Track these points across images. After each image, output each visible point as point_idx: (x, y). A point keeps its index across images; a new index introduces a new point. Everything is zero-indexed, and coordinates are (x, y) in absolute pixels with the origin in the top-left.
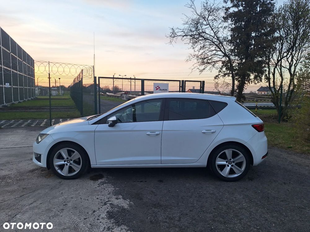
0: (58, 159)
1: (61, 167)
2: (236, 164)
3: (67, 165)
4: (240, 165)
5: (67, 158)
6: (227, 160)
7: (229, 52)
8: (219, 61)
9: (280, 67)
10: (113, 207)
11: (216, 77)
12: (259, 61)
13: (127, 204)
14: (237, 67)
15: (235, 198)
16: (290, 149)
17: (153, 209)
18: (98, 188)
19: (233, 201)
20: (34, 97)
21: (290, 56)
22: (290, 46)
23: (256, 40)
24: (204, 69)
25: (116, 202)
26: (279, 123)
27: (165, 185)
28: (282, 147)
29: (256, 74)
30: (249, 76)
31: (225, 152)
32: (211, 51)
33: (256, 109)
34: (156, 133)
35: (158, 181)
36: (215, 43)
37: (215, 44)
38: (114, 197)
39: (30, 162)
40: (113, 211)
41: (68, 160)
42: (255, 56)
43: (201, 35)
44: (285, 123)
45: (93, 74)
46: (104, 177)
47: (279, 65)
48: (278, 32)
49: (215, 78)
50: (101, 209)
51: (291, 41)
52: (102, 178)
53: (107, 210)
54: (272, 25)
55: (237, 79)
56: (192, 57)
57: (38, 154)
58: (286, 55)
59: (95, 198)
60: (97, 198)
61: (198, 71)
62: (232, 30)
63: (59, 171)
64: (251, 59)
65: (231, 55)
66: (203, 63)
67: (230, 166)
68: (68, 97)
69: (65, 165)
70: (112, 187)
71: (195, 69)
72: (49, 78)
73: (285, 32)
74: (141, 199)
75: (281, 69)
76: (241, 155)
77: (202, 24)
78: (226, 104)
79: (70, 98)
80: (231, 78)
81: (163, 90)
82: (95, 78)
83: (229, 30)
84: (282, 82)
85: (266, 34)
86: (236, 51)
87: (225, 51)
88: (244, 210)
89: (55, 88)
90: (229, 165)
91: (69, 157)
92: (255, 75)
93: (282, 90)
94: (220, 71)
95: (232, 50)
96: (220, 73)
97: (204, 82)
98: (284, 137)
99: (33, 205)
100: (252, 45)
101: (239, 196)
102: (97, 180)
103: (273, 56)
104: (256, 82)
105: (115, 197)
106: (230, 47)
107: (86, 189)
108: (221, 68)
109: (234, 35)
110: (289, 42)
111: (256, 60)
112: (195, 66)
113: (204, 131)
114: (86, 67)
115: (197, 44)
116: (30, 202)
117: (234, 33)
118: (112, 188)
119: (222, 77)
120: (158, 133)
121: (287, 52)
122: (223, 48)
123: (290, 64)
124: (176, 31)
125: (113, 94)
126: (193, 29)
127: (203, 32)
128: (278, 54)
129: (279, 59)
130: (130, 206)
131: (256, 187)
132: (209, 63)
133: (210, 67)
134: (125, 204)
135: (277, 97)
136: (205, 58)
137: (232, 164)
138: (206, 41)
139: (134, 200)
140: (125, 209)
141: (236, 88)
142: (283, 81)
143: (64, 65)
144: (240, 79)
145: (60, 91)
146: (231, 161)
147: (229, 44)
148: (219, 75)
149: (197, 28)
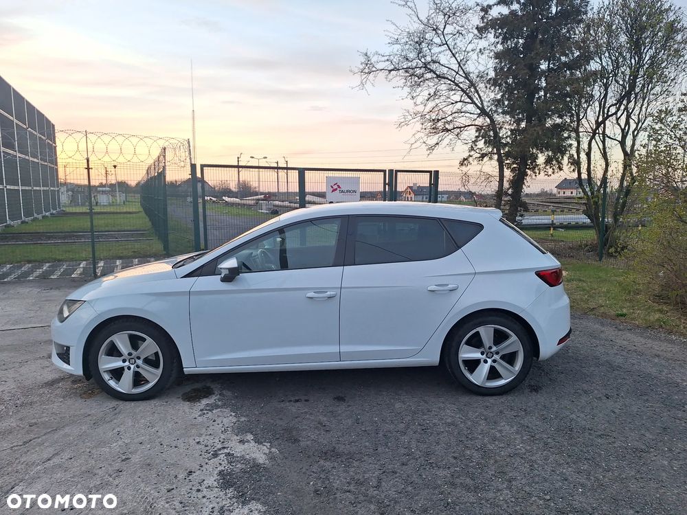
0: (107, 355)
1: (117, 374)
2: (503, 358)
3: (129, 368)
4: (510, 358)
5: (130, 354)
6: (482, 350)
7: (492, 104)
8: (469, 126)
9: (601, 138)
10: (231, 462)
11: (463, 161)
12: (556, 126)
13: (265, 454)
14: (508, 138)
15: (500, 431)
16: (621, 318)
17: (322, 462)
18: (200, 419)
19: (494, 439)
20: (58, 209)
21: (623, 113)
22: (622, 91)
23: (549, 79)
24: (437, 144)
25: (238, 449)
26: (600, 260)
27: (349, 406)
28: (604, 315)
29: (550, 153)
30: (535, 158)
31: (478, 332)
32: (452, 103)
33: (552, 229)
34: (328, 293)
35: (335, 399)
36: (461, 85)
37: (459, 87)
38: (235, 437)
39: (46, 363)
40: (232, 470)
41: (132, 357)
42: (547, 114)
43: (429, 69)
44: (612, 260)
45: (188, 159)
46: (214, 394)
47: (599, 133)
48: (598, 61)
49: (462, 164)
50: (205, 466)
51: (624, 80)
52: (210, 394)
53: (218, 469)
54: (582, 45)
55: (509, 166)
56: (410, 118)
57: (63, 346)
58: (614, 111)
59: (192, 442)
60: (198, 443)
61: (424, 147)
62: (498, 56)
63: (112, 383)
64: (540, 121)
65: (496, 111)
66: (435, 130)
67: (489, 361)
68: (136, 207)
69: (126, 369)
70: (231, 415)
71: (418, 144)
72: (88, 169)
73: (612, 60)
74: (296, 441)
75: (604, 142)
76: (514, 338)
77: (431, 43)
78: (479, 227)
79: (141, 209)
80: (495, 163)
81: (347, 191)
82: (193, 167)
83: (491, 55)
84: (606, 171)
85: (572, 65)
86: (506, 103)
87: (482, 104)
88: (518, 459)
89: (104, 189)
90: (488, 359)
91: (133, 352)
92: (549, 156)
93: (605, 187)
94: (472, 149)
95: (498, 101)
96: (472, 153)
97: (437, 172)
98: (608, 292)
99: (51, 462)
100: (540, 89)
101: (507, 428)
102: (199, 401)
103: (586, 113)
104: (550, 171)
105: (238, 438)
106: (492, 96)
107: (172, 423)
108: (474, 142)
109: (502, 69)
110: (621, 83)
111: (549, 123)
112: (417, 136)
113: (433, 288)
114: (172, 141)
115: (420, 89)
116: (46, 456)
117: (501, 62)
118: (231, 417)
119: (476, 162)
120: (332, 293)
121: (616, 104)
122: (477, 96)
123: (623, 130)
124: (374, 59)
125: (237, 200)
126: (412, 55)
127: (434, 62)
128: (598, 109)
129: (601, 119)
130: (272, 457)
131: (545, 406)
132: (448, 130)
133: (451, 140)
134: (258, 453)
135: (596, 203)
136: (438, 120)
137: (493, 358)
138: (439, 80)
139: (279, 445)
140: (258, 465)
141: (506, 185)
142: (610, 169)
143: (120, 139)
144: (515, 166)
145: (118, 195)
146: (492, 350)
147: (490, 88)
148: (470, 156)
149: (420, 52)
